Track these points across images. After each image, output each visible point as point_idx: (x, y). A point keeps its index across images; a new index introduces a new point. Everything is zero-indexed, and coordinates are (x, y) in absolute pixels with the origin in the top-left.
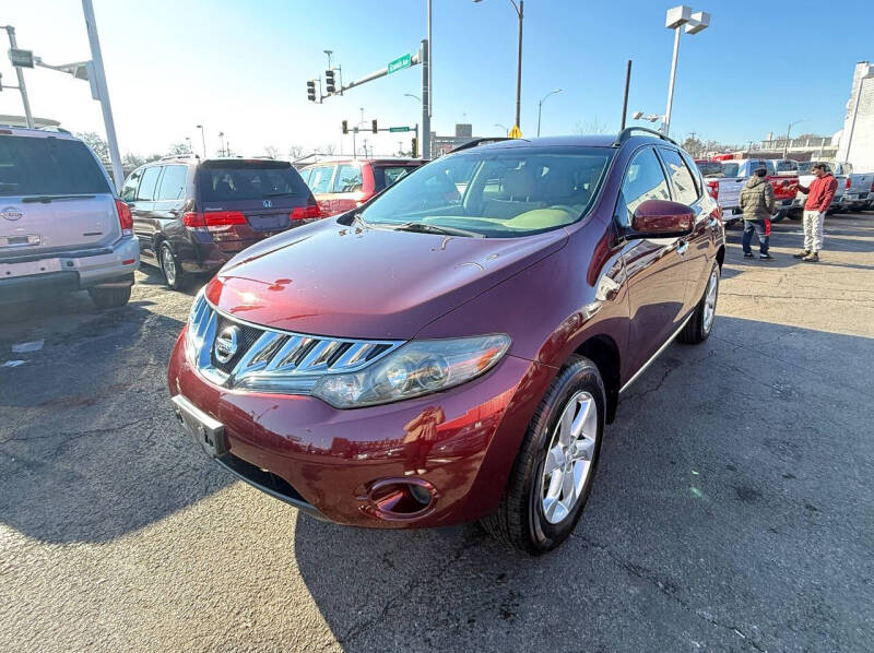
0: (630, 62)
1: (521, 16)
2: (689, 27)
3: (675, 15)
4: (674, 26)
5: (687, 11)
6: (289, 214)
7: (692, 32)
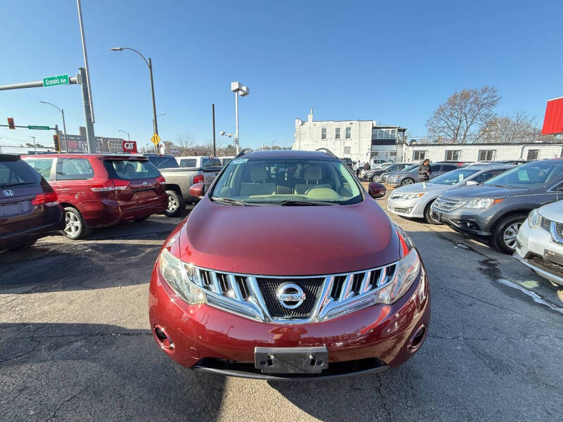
0: (213, 105)
1: (151, 67)
2: (241, 93)
3: (235, 86)
4: (235, 91)
5: (240, 85)
6: (31, 200)
7: (243, 95)
